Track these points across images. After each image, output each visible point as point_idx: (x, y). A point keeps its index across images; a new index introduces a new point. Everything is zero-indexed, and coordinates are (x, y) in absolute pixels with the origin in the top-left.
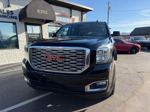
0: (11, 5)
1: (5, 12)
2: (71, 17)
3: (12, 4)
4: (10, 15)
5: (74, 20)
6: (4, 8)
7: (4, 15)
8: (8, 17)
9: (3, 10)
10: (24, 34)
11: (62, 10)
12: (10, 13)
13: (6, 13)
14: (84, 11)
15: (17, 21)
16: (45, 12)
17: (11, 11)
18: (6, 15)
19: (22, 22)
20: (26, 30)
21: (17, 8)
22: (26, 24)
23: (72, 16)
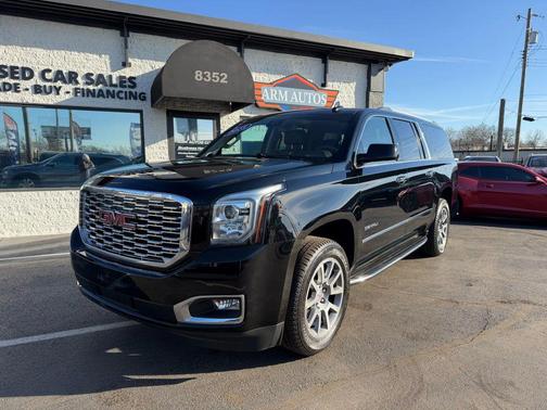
0: (130, 60)
1: (114, 82)
2: (324, 85)
3: (133, 57)
4: (128, 90)
5: (333, 94)
6: (113, 71)
7: (111, 89)
8: (122, 95)
9: (110, 77)
10: (164, 143)
11: (293, 63)
12: (128, 83)
13: (115, 86)
14: (376, 62)
15: (146, 106)
16: (221, 78)
17: (131, 79)
18: (117, 90)
19: (160, 108)
20: (170, 134)
21: (148, 69)
22: (171, 114)
23: (329, 84)
